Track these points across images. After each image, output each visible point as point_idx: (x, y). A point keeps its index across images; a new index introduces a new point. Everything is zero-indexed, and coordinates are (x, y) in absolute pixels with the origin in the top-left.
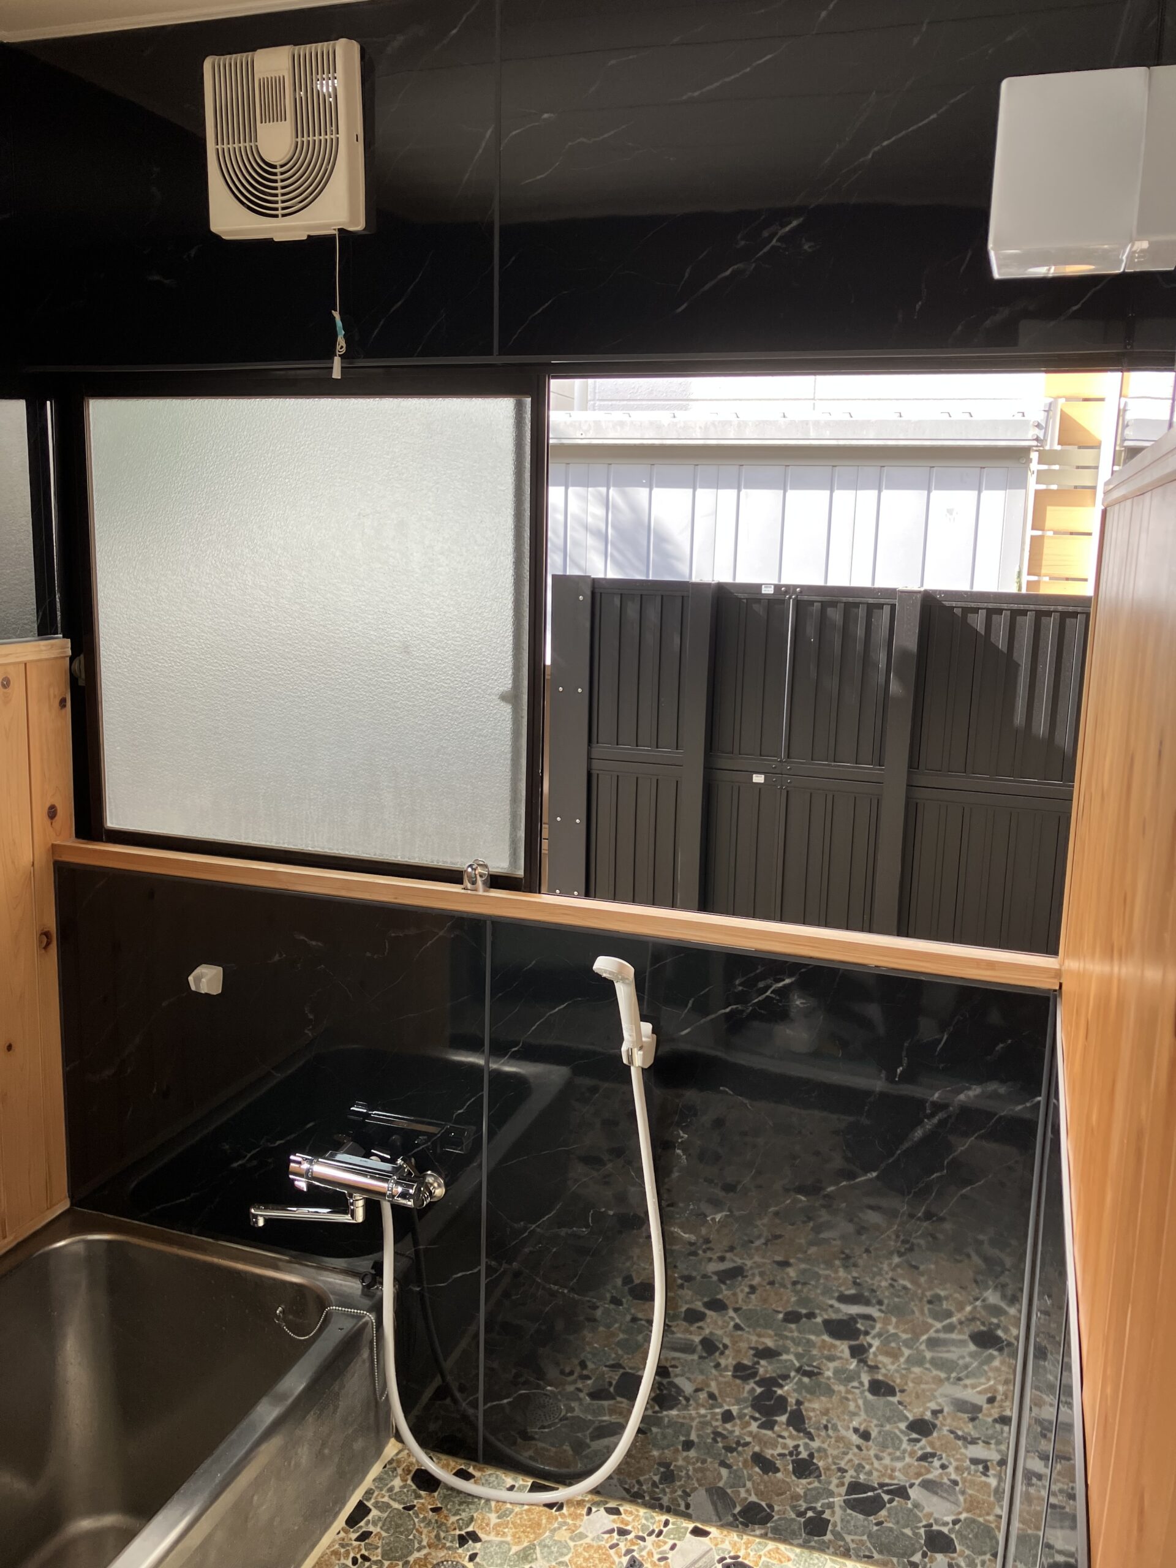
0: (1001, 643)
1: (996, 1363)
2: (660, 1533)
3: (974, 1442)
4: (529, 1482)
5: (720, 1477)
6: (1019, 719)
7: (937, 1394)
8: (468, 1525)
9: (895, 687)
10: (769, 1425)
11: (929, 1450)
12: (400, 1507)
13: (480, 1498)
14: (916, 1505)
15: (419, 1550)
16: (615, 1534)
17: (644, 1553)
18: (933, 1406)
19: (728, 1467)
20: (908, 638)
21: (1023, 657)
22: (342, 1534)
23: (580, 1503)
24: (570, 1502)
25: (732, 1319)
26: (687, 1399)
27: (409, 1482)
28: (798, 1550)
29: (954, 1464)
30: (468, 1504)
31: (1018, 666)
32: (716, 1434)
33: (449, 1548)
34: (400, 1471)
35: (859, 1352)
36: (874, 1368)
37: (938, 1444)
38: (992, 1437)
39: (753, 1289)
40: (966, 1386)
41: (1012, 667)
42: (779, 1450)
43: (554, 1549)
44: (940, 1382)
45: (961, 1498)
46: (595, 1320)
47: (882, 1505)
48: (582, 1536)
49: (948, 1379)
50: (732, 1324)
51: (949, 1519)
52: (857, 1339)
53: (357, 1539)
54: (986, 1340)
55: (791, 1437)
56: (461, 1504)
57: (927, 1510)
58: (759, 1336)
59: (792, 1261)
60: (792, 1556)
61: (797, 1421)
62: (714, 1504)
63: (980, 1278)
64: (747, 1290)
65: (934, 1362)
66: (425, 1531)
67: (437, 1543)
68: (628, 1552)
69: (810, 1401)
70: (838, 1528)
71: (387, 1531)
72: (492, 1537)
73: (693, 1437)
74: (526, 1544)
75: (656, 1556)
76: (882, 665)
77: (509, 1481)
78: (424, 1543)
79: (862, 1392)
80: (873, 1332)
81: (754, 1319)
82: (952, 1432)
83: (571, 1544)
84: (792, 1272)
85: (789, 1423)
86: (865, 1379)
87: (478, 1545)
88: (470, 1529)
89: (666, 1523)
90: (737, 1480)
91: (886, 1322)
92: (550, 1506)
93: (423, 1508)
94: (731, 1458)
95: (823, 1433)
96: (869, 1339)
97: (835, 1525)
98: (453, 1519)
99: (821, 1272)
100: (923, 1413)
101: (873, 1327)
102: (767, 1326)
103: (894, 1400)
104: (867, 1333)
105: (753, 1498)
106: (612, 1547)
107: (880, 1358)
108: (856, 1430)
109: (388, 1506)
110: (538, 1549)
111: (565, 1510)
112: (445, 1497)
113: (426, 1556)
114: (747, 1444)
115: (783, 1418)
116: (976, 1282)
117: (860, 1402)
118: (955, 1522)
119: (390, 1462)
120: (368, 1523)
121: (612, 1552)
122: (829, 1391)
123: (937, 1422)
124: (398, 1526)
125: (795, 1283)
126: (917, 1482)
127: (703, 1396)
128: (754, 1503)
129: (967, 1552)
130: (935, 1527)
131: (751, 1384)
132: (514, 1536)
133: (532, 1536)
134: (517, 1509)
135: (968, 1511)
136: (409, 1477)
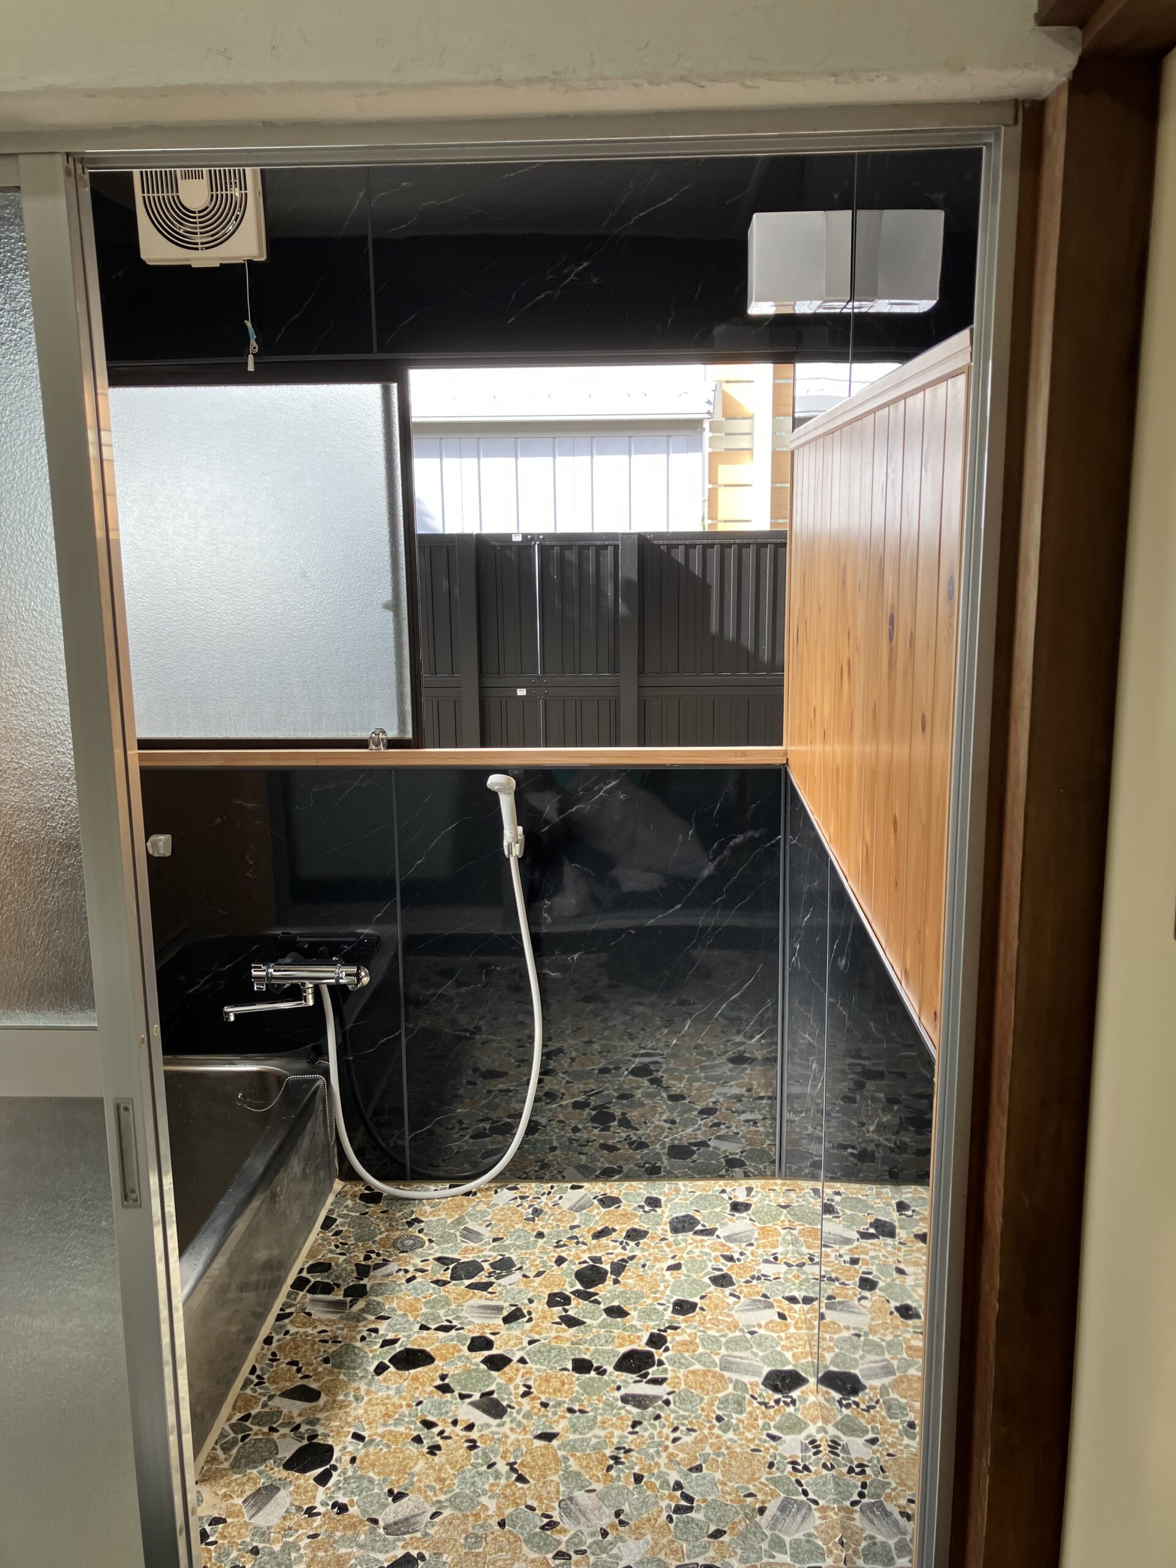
0: (697, 571)
1: (748, 1071)
2: (549, 1193)
3: (744, 1112)
4: (448, 1185)
5: (581, 1160)
6: (714, 628)
7: (714, 1093)
8: (411, 1215)
9: (622, 609)
10: (607, 1129)
11: (716, 1121)
12: (358, 1214)
13: (415, 1200)
14: (715, 1148)
15: (381, 1233)
16: (519, 1200)
17: (542, 1204)
18: (713, 1100)
19: (586, 1154)
20: (629, 570)
21: (714, 581)
22: (321, 1235)
23: (488, 1189)
24: (480, 1190)
25: (564, 1078)
26: (545, 1127)
27: (358, 1201)
28: (645, 1183)
29: (734, 1125)
30: (407, 1205)
31: (710, 587)
32: (571, 1140)
33: (402, 1230)
34: (349, 1197)
35: (656, 1082)
36: (667, 1088)
37: (720, 1117)
38: (755, 1108)
39: (573, 1060)
40: (731, 1086)
41: (707, 588)
42: (617, 1139)
43: (479, 1215)
44: (714, 1087)
45: (743, 1140)
46: (461, 1096)
47: (694, 1152)
48: (495, 1205)
49: (718, 1084)
50: (564, 1082)
51: (738, 1151)
52: (652, 1074)
53: (333, 1235)
54: (739, 1060)
55: (623, 1131)
56: (401, 1205)
57: (723, 1149)
58: (585, 1084)
59: (594, 1040)
60: (642, 1186)
61: (625, 1123)
62: (580, 1172)
63: (725, 1030)
64: (569, 1061)
65: (706, 1078)
66: (381, 1224)
67: (392, 1228)
68: (530, 1206)
69: (631, 1112)
70: (668, 1168)
71: (353, 1228)
72: (431, 1218)
73: (555, 1144)
74: (457, 1217)
75: (551, 1205)
76: (610, 593)
77: (432, 1187)
78: (383, 1230)
79: (664, 1101)
80: (662, 1070)
81: (578, 1076)
82: (727, 1109)
83: (490, 1210)
84: (596, 1046)
85: (620, 1125)
86: (664, 1095)
87: (422, 1224)
88: (413, 1217)
89: (552, 1187)
90: (594, 1159)
91: (667, 1063)
92: (467, 1194)
93: (374, 1212)
94: (585, 1150)
95: (644, 1126)
96: (660, 1074)
97: (665, 1168)
98: (398, 1214)
99: (617, 1044)
100: (708, 1104)
101: (661, 1067)
102: (589, 1077)
103: (686, 1101)
104: (658, 1071)
105: (607, 1165)
106: (518, 1206)
107: (670, 1082)
108: (665, 1121)
109: (348, 1215)
110: (466, 1218)
111: (478, 1195)
112: (388, 1204)
113: (387, 1236)
114: (595, 1140)
115: (616, 1123)
116: (723, 1032)
117: (664, 1107)
118: (742, 1152)
119: (339, 1193)
120: (337, 1226)
121: (520, 1208)
122: (642, 1105)
123: (718, 1107)
124: (360, 1224)
125: (600, 1053)
126: (713, 1137)
127: (554, 1123)
128: (607, 1168)
129: (753, 1164)
130: (730, 1157)
131: (587, 1110)
132: (446, 1214)
133: (460, 1212)
134: (443, 1201)
135: (749, 1145)
136: (357, 1198)
